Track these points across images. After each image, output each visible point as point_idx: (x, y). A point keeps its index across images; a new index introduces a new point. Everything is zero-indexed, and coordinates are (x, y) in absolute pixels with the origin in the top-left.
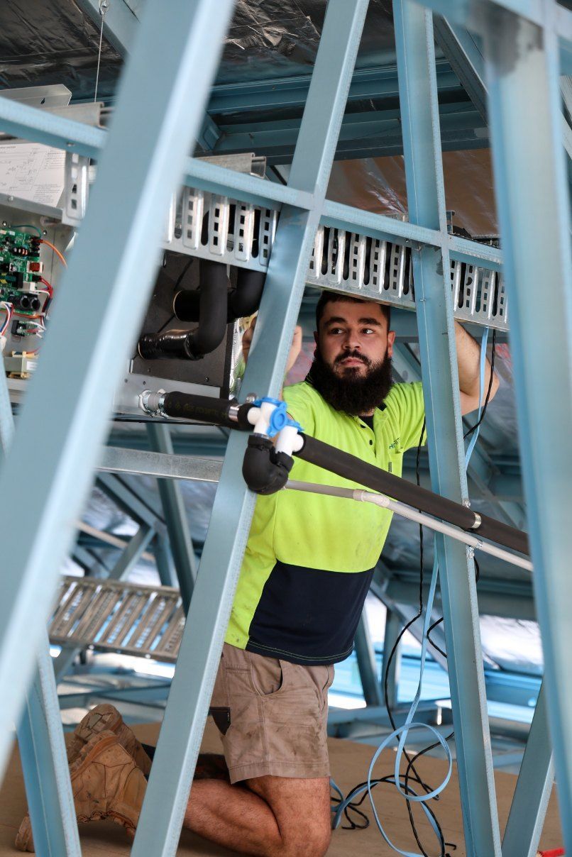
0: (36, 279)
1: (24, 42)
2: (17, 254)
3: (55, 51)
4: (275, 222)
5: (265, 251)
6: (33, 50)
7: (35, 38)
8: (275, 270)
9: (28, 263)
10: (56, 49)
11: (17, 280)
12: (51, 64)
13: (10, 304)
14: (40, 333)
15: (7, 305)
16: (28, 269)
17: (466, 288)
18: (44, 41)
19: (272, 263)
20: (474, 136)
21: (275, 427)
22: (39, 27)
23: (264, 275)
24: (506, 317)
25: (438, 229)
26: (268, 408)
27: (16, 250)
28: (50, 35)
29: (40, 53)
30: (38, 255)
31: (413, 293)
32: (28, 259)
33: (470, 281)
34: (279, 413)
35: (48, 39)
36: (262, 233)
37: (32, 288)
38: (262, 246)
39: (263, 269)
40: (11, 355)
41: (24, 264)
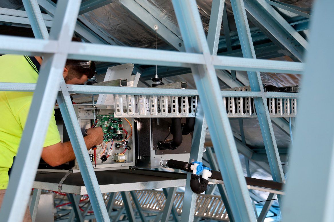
0: (121, 129)
1: (139, 40)
2: (113, 123)
3: (148, 41)
4: (197, 100)
5: (194, 110)
6: (142, 42)
7: (142, 38)
8: (198, 116)
9: (118, 125)
10: (149, 40)
11: (115, 131)
12: (149, 45)
13: (112, 139)
14: (124, 147)
15: (111, 140)
16: (118, 127)
17: (277, 107)
18: (145, 39)
19: (197, 114)
20: (278, 53)
21: (198, 171)
22: (142, 35)
23: (195, 118)
24: (296, 113)
25: (260, 91)
26: (196, 165)
27: (113, 122)
28: (146, 37)
29: (145, 42)
30: (121, 121)
31: (256, 112)
32: (118, 123)
33: (279, 104)
34: (200, 166)
35: (146, 38)
36: (192, 104)
37: (119, 133)
38: (193, 109)
39: (194, 116)
40: (116, 155)
41: (117, 125)
